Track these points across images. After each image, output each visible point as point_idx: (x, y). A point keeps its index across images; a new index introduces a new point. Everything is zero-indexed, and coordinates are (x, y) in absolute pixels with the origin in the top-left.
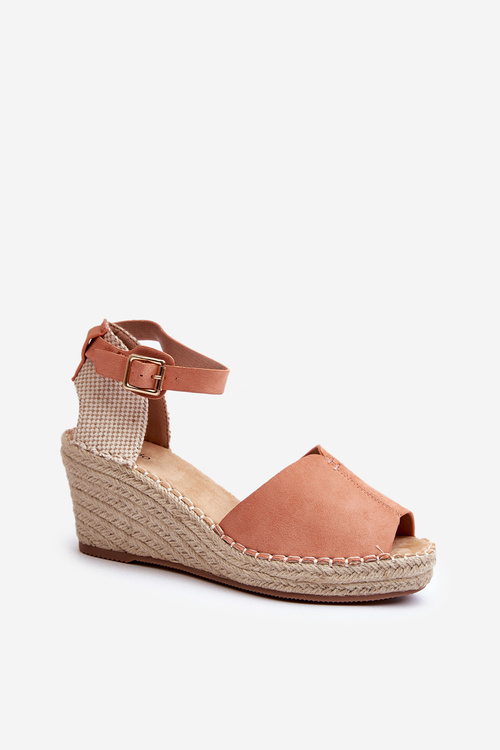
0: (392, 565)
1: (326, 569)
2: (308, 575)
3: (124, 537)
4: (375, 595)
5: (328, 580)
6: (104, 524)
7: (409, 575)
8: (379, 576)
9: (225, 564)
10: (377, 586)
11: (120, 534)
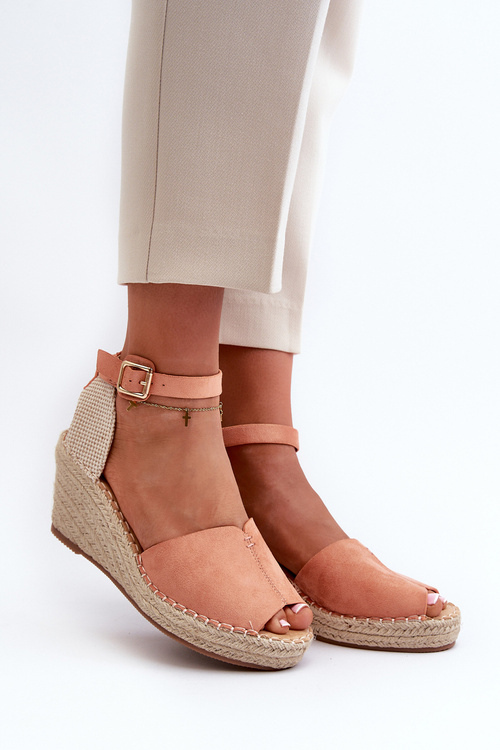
0: (257, 642)
1: (201, 625)
2: (186, 625)
3: (78, 534)
4: (236, 661)
5: (200, 635)
6: (68, 516)
7: (270, 655)
8: (242, 647)
9: (134, 589)
10: (239, 654)
11: (76, 529)
